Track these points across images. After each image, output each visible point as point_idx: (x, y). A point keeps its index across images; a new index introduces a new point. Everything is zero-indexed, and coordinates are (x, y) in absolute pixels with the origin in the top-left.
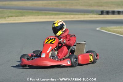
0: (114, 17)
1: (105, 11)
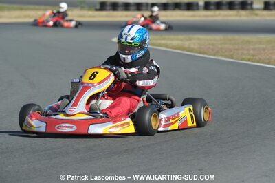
0: (131, 16)
1: (108, 4)
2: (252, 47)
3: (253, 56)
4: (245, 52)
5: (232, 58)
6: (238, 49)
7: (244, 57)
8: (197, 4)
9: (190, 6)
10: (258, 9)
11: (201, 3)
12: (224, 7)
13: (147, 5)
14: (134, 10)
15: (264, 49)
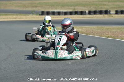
0: (55, 18)
1: (45, 12)
3: (110, 35)
4: (107, 33)
5: (101, 36)
6: (103, 32)
7: (106, 36)
8: (85, 12)
9: (82, 13)
10: (113, 14)
11: (87, 12)
12: (97, 13)
13: (63, 12)
14: (57, 15)
15: (115, 32)
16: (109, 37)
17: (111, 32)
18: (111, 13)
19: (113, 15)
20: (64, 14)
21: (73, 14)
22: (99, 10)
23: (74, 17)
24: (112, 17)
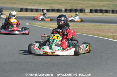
1: (24, 9)
2: (86, 28)
3: (87, 32)
4: (83, 30)
5: (78, 33)
6: (80, 29)
8: (62, 10)
9: (58, 11)
10: (87, 12)
11: (63, 10)
12: (73, 11)
13: (40, 9)
14: (35, 12)
15: (91, 29)
16: (85, 34)
17: (87, 29)
18: (86, 11)
19: (88, 14)
20: (41, 11)
21: (51, 11)
22: (75, 8)
23: (51, 15)
24: (87, 15)
